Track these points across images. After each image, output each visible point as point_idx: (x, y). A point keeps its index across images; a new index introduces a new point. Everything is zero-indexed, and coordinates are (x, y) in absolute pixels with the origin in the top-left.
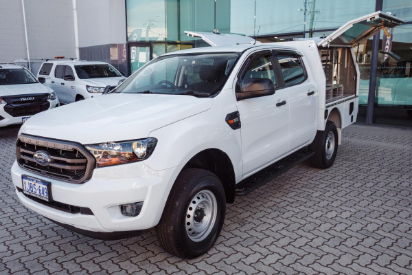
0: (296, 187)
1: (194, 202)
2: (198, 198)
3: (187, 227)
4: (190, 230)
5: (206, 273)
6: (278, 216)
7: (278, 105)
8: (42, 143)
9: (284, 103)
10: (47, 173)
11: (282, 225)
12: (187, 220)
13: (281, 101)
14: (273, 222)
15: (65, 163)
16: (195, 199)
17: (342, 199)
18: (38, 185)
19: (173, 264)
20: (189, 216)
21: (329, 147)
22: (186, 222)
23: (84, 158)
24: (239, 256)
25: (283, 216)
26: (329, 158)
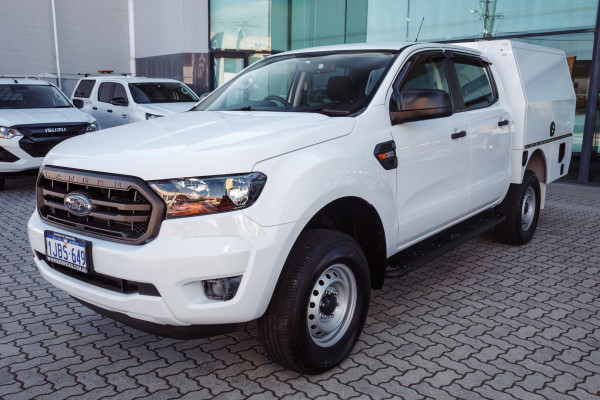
0: (475, 271)
1: (322, 283)
2: (328, 277)
3: (310, 323)
4: (313, 327)
5: (339, 397)
6: (450, 313)
7: (455, 136)
8: (78, 179)
9: (462, 134)
10: (86, 228)
11: (457, 328)
12: (311, 311)
13: (459, 131)
14: (442, 322)
15: (115, 211)
16: (323, 278)
17: (549, 290)
18: (70, 247)
19: (285, 382)
20: (313, 305)
21: (526, 211)
22: (309, 313)
23: (147, 202)
24: (391, 372)
25: (458, 313)
26: (526, 228)
